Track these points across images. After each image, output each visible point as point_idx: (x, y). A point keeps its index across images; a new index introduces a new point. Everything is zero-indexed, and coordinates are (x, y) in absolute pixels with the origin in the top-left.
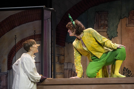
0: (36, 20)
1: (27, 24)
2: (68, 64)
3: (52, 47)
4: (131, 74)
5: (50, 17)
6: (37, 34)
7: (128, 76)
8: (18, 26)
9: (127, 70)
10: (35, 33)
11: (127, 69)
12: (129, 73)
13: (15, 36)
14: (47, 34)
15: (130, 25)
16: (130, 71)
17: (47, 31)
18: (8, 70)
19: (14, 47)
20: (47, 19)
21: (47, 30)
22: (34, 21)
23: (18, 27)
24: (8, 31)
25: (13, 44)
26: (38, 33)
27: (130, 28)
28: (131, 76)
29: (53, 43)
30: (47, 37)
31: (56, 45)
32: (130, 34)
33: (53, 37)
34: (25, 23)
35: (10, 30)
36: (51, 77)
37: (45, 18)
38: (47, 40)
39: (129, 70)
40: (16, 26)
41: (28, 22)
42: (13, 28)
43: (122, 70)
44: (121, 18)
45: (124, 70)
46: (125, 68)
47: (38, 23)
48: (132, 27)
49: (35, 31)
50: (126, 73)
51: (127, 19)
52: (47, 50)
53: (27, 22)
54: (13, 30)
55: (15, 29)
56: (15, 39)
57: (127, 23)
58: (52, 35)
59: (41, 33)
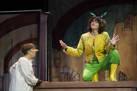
0: (32, 24)
1: (23, 27)
2: (64, 68)
3: (49, 51)
4: (127, 78)
5: (47, 21)
6: (33, 38)
7: (124, 79)
8: (15, 29)
9: (122, 74)
10: (31, 37)
11: (123, 72)
12: (125, 77)
13: (12, 39)
14: (43, 38)
15: (126, 29)
16: (126, 75)
17: (43, 35)
18: (4, 73)
19: (10, 50)
20: (44, 23)
21: (43, 33)
22: (30, 24)
23: (14, 31)
24: (4, 35)
25: (10, 48)
26: (34, 36)
27: (127, 32)
28: (127, 80)
29: (49, 47)
30: (44, 41)
31: (52, 49)
32: (126, 38)
33: (49, 41)
34: (22, 27)
35: (6, 34)
36: (48, 81)
37: (41, 22)
38: (43, 44)
39: (124, 74)
40: (13, 30)
41: (25, 26)
42: (9, 32)
43: (118, 74)
44: (116, 22)
45: (119, 74)
46: (120, 72)
47: (34, 27)
48: (128, 31)
49: (32, 35)
50: (122, 77)
51: (123, 23)
52: (43, 54)
53: (23, 26)
54: (10, 33)
55: (11, 32)
56: (12, 43)
57: (123, 27)
58: (49, 39)
59: (37, 37)
